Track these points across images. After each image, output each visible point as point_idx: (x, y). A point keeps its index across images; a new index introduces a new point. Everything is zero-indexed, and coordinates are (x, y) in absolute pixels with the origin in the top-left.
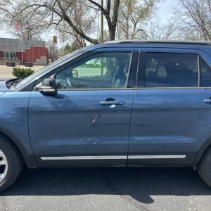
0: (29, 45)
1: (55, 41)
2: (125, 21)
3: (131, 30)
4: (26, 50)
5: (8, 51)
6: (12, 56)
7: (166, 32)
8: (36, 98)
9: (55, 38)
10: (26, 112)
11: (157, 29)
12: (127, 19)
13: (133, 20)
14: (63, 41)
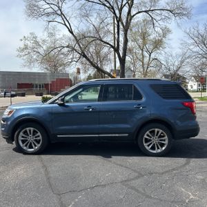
0: (56, 77)
1: (79, 72)
2: (141, 52)
3: (146, 60)
4: (53, 82)
5: (37, 82)
6: (40, 87)
7: (180, 59)
8: (55, 107)
9: (78, 69)
10: (52, 114)
11: (170, 58)
12: (142, 50)
13: (147, 51)
14: (85, 72)
